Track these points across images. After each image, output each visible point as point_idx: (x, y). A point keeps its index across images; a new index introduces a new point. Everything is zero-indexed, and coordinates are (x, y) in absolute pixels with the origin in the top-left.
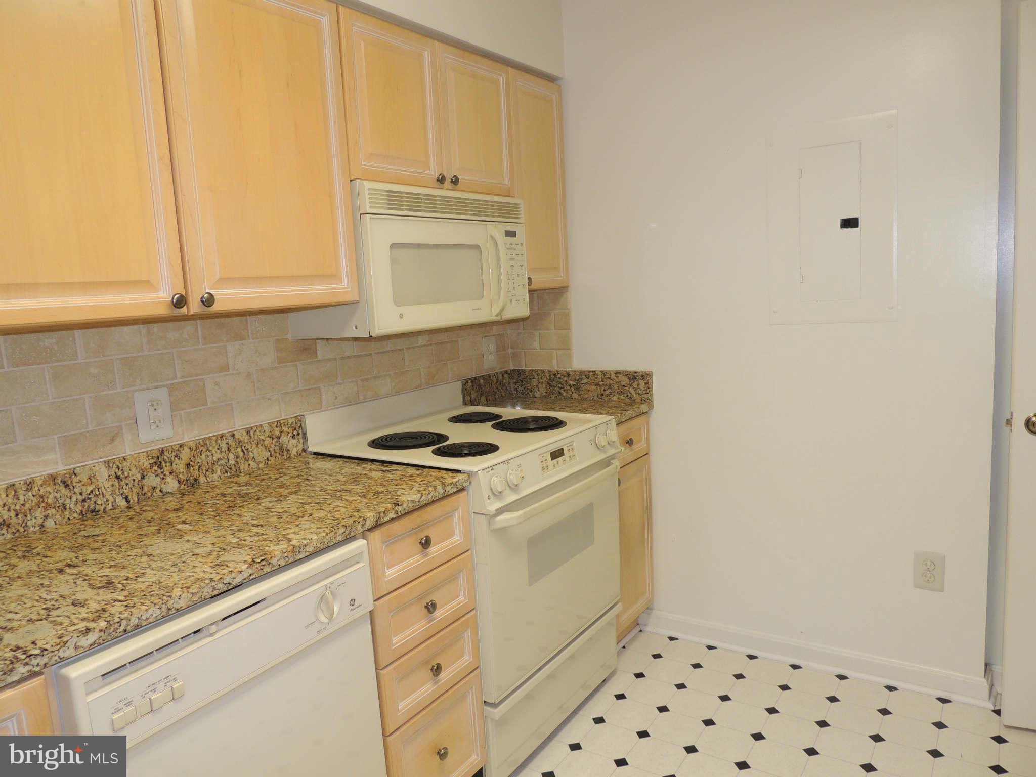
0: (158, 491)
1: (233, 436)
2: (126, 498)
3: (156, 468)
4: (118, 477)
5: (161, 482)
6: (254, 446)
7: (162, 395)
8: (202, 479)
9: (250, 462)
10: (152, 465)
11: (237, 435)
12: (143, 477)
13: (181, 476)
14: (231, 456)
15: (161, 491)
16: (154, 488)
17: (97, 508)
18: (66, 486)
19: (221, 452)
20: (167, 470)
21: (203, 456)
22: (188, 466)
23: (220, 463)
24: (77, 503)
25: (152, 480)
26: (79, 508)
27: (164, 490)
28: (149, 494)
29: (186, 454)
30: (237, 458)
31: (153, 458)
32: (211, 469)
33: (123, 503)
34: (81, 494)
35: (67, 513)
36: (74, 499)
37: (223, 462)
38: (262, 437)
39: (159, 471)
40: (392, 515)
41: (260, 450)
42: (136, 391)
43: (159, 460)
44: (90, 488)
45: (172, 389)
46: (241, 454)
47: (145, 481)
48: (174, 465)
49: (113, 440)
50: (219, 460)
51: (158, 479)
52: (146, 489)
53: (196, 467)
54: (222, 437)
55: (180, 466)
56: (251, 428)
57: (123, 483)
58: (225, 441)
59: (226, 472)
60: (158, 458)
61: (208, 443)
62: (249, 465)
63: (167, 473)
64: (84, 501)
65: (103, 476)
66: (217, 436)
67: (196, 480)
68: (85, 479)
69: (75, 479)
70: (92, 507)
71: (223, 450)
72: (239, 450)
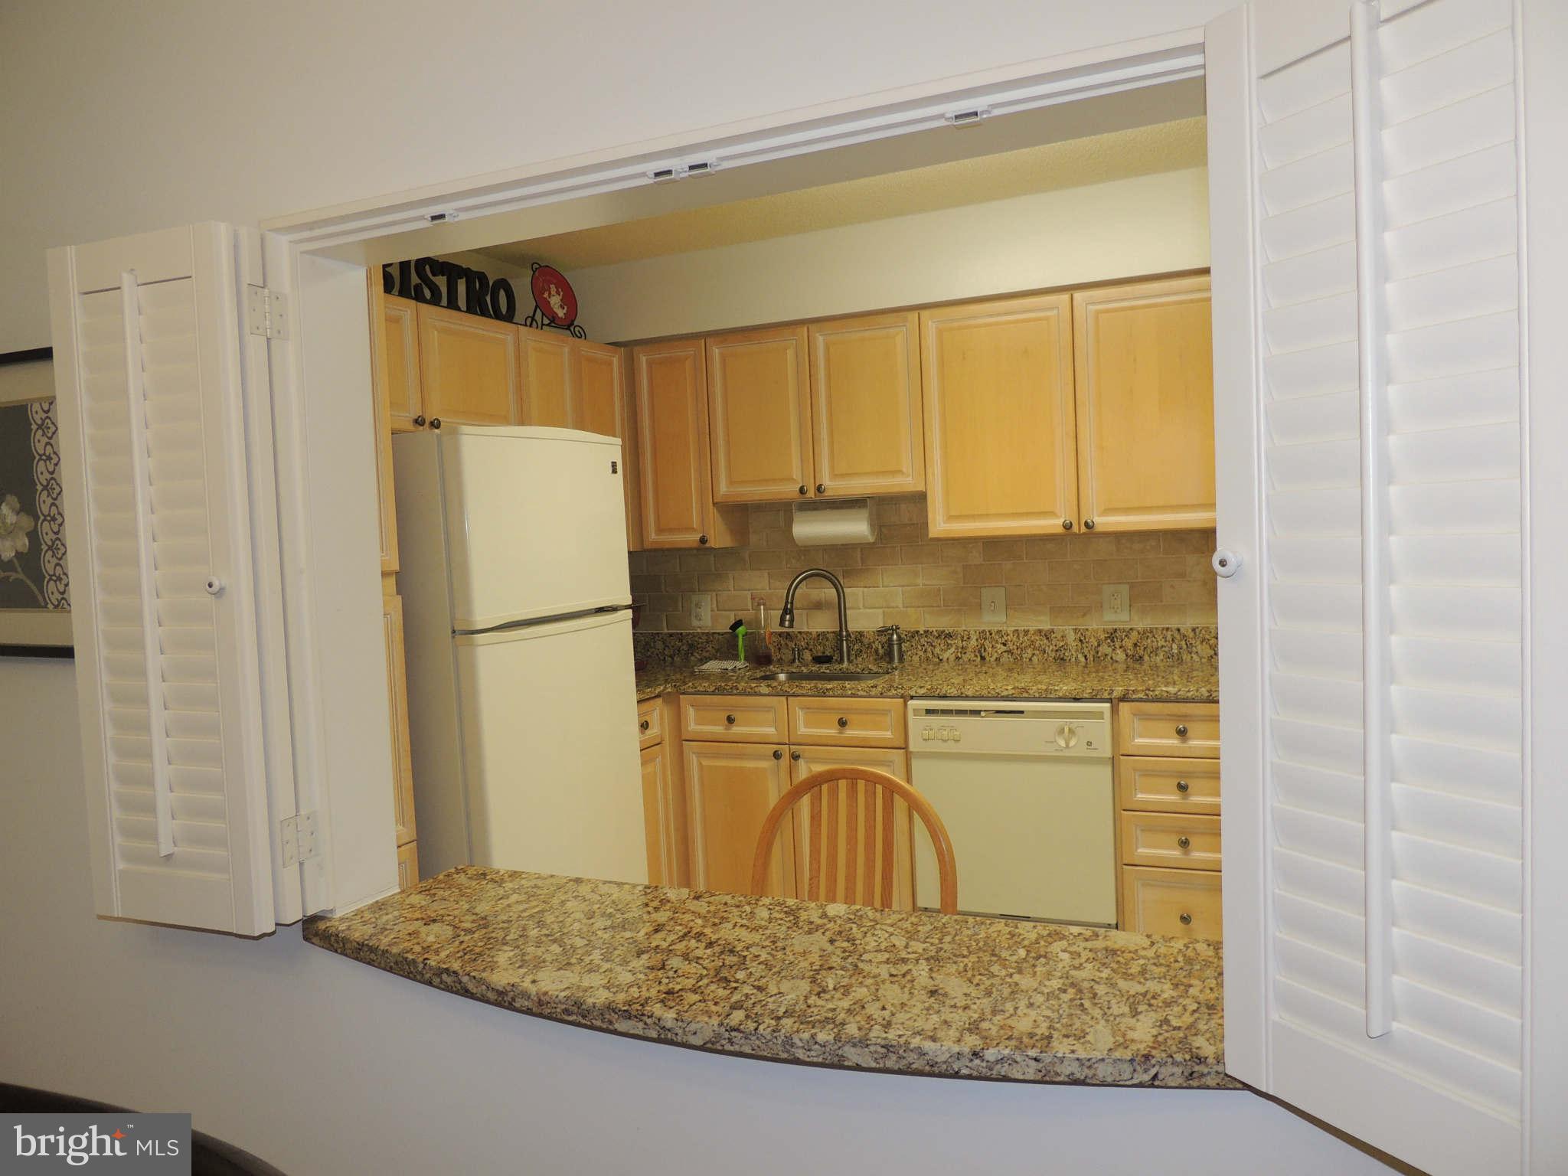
0: (1109, 658)
1: (1179, 630)
2: (1086, 656)
3: (1109, 641)
4: (1081, 641)
5: (1112, 652)
6: (1198, 643)
7: (1125, 589)
8: (1146, 658)
9: (1193, 655)
10: (1106, 638)
11: (1182, 631)
12: (1099, 645)
13: (1129, 651)
14: (1175, 646)
15: (1111, 658)
16: (1106, 655)
17: (1065, 658)
18: (1047, 639)
19: (1166, 641)
20: (1118, 644)
21: (1149, 641)
22: (1135, 645)
23: (1163, 649)
24: (1052, 651)
25: (1105, 649)
26: (1053, 654)
27: (1114, 658)
28: (1102, 658)
29: (1134, 635)
30: (1181, 649)
31: (1108, 633)
32: (1155, 651)
33: (1083, 659)
34: (1056, 646)
35: (1045, 655)
36: (1051, 648)
37: (1166, 649)
38: (1207, 637)
39: (1112, 644)
40: (1141, 695)
41: (1203, 647)
42: (1103, 584)
43: (1112, 636)
44: (1062, 644)
45: (1132, 586)
46: (1185, 647)
47: (1100, 648)
48: (1124, 642)
49: (1084, 615)
50: (1162, 646)
51: (1110, 649)
52: (1100, 654)
53: (1142, 648)
54: (1168, 629)
55: (1129, 644)
56: (1198, 628)
57: (1084, 646)
58: (1169, 633)
59: (1169, 658)
60: (1112, 634)
61: (1154, 631)
62: (1192, 657)
63: (1118, 647)
64: (1057, 651)
65: (1071, 638)
66: (1163, 629)
67: (1141, 657)
68: (1059, 637)
69: (1053, 636)
70: (1062, 656)
71: (1167, 639)
72: (1183, 643)
